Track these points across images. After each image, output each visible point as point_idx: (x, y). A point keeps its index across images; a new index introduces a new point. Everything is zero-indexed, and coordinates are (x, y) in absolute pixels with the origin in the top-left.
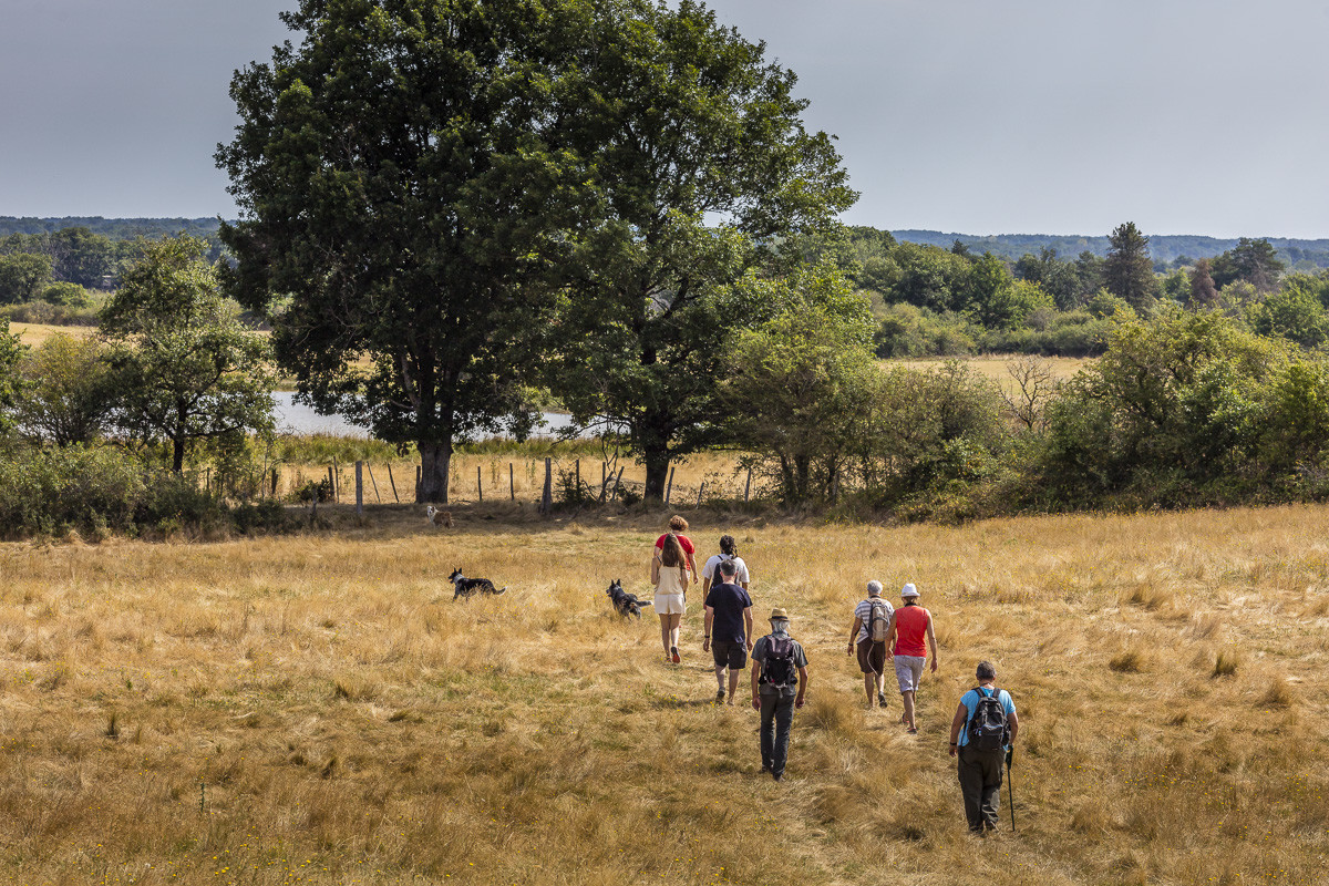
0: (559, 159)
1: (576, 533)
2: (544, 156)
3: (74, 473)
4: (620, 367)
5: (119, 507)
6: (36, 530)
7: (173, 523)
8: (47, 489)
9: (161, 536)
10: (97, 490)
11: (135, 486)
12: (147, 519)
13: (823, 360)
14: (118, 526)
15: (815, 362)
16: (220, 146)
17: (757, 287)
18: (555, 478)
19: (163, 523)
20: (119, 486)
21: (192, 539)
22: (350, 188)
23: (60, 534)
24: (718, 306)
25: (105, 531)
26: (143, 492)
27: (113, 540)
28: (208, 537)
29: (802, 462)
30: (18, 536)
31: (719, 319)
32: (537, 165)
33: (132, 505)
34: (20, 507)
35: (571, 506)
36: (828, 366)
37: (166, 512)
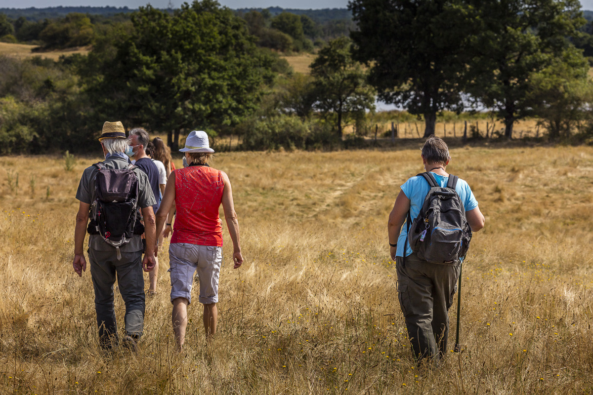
0: (467, 8)
1: (467, 149)
2: (461, 7)
3: (283, 126)
4: (490, 87)
5: (300, 139)
6: (268, 148)
7: (319, 145)
8: (273, 132)
9: (313, 149)
10: (291, 133)
11: (306, 131)
12: (310, 143)
13: (563, 84)
14: (299, 146)
15: (560, 85)
16: (349, 2)
17: (541, 57)
18: (468, 129)
19: (315, 145)
20: (300, 131)
21: (326, 150)
22: (393, 19)
23: (277, 149)
24: (526, 64)
25: (294, 147)
26: (309, 133)
27: (296, 151)
28: (331, 150)
29: (558, 122)
30: (262, 150)
31: (526, 68)
32: (458, 10)
33: (305, 138)
34: (263, 139)
35: (475, 139)
36: (565, 87)
37: (317, 141)
